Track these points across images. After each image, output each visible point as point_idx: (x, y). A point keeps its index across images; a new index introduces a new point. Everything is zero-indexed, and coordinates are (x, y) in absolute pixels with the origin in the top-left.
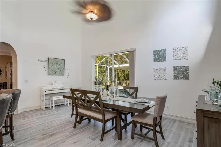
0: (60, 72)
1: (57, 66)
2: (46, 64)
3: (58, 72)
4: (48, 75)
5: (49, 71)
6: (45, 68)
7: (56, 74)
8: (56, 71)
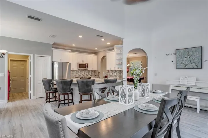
0: (194, 64)
1: (188, 57)
2: (173, 57)
3: (191, 65)
4: (176, 69)
5: (177, 64)
6: (173, 61)
7: (187, 67)
8: (186, 64)
